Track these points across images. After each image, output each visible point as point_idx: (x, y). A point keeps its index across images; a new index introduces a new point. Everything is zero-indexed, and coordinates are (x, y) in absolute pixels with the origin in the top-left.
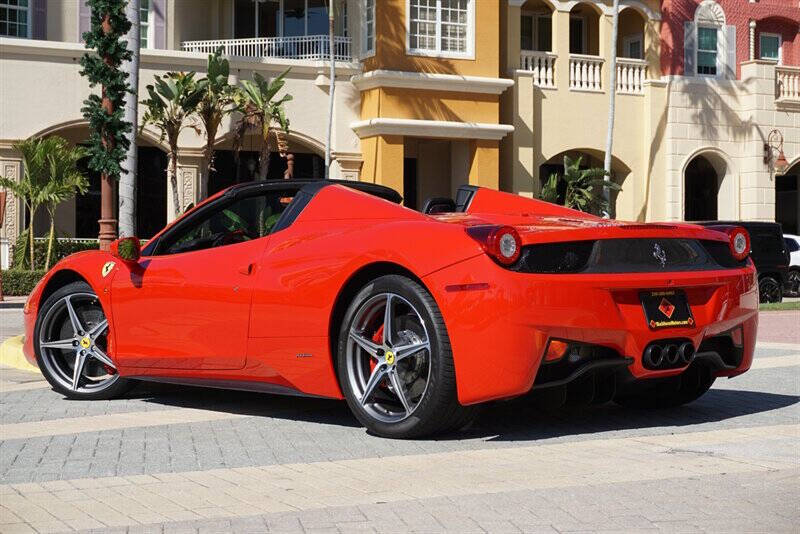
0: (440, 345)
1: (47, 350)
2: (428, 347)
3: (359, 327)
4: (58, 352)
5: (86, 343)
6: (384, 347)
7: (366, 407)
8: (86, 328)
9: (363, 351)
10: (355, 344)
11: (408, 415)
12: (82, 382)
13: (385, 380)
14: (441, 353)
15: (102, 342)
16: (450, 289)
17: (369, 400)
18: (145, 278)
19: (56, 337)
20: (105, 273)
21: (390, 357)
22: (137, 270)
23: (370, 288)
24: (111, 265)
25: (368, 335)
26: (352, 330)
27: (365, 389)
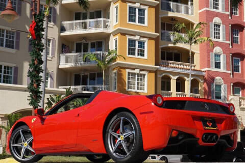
0: (138, 132)
1: (13, 147)
2: (134, 133)
3: (112, 129)
4: (16, 148)
5: (26, 145)
6: (120, 134)
7: (114, 154)
8: (26, 140)
9: (114, 137)
10: (111, 135)
11: (128, 155)
12: (24, 157)
13: (121, 145)
14: (138, 134)
15: (30, 144)
16: (141, 113)
17: (115, 152)
18: (45, 122)
19: (16, 143)
20: (32, 121)
21: (122, 138)
22: (43, 120)
23: (116, 116)
24: (35, 119)
25: (115, 131)
26: (110, 130)
27: (114, 148)
